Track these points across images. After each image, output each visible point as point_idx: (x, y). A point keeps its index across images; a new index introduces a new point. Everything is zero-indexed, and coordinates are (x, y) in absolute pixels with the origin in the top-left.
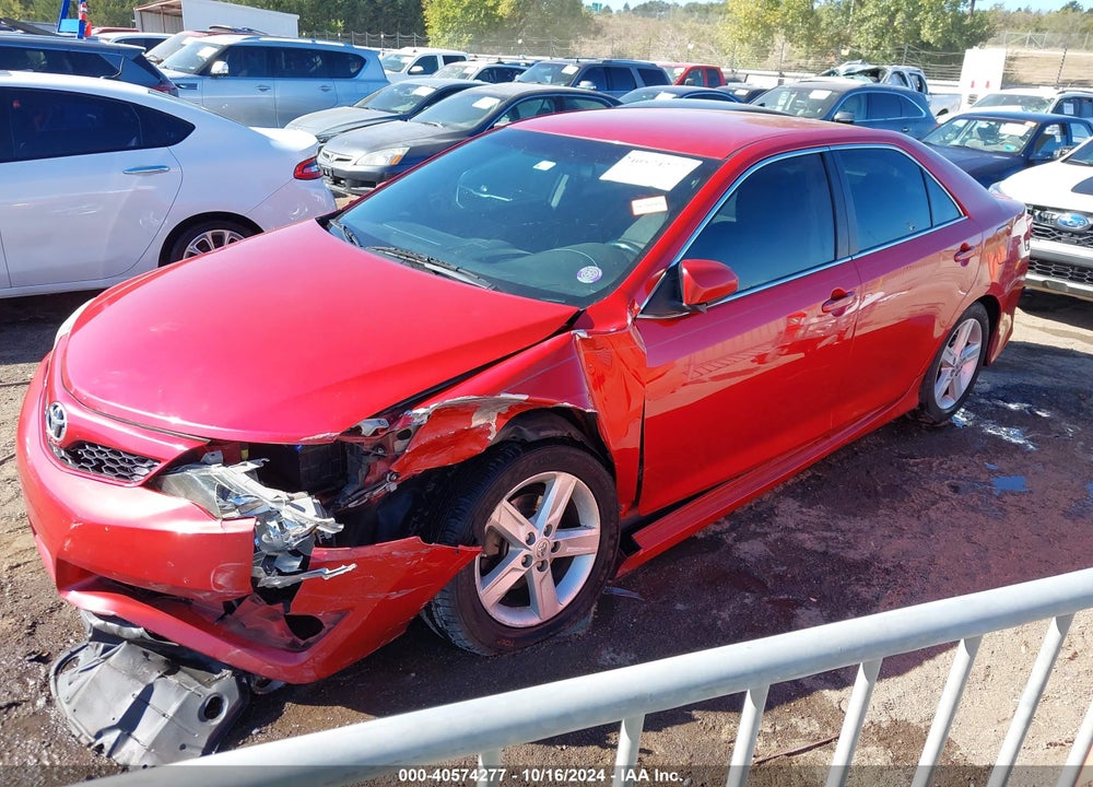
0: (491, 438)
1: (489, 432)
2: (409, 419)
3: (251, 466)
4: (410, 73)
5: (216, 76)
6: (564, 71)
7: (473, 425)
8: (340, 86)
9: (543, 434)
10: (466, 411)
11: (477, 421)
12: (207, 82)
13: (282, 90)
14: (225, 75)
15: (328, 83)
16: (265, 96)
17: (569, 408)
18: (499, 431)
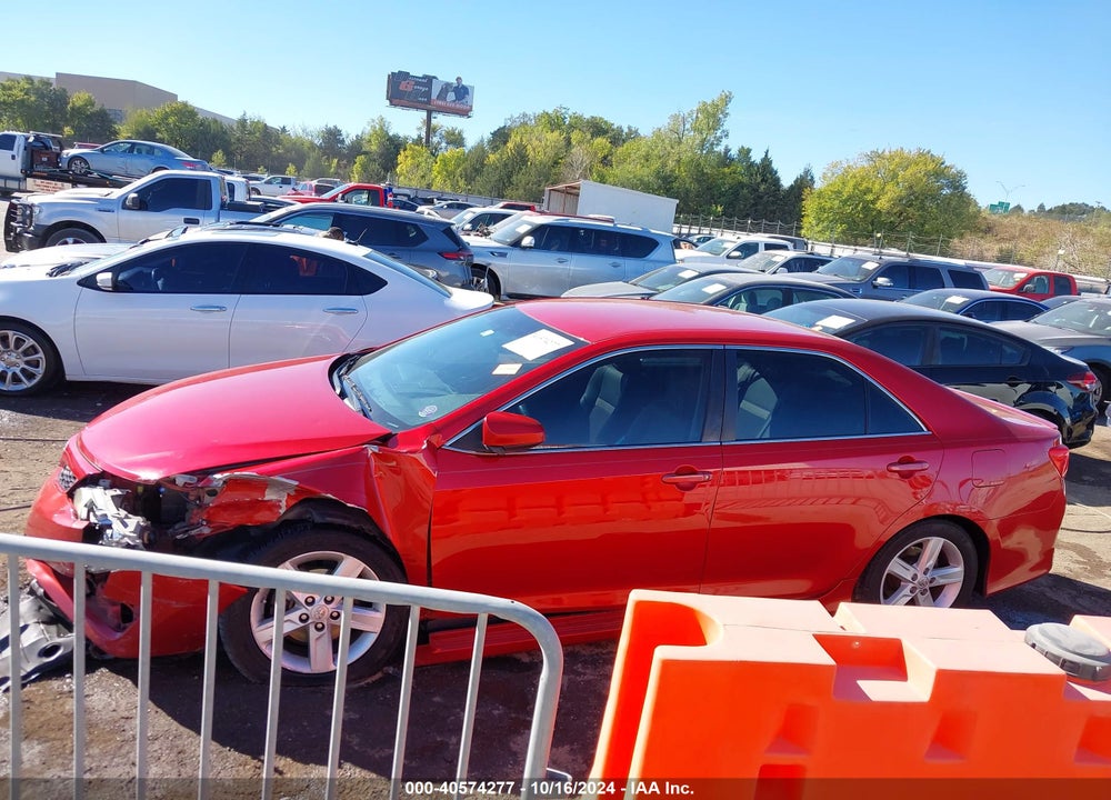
0: (282, 511)
1: (280, 507)
2: (211, 481)
3: (118, 492)
4: (728, 257)
5: (525, 248)
6: (865, 266)
7: (266, 498)
8: (628, 264)
9: (329, 519)
10: (259, 486)
11: (270, 496)
12: (517, 252)
13: (577, 263)
14: (531, 247)
15: (619, 261)
16: (561, 266)
17: (331, 499)
18: (289, 509)
